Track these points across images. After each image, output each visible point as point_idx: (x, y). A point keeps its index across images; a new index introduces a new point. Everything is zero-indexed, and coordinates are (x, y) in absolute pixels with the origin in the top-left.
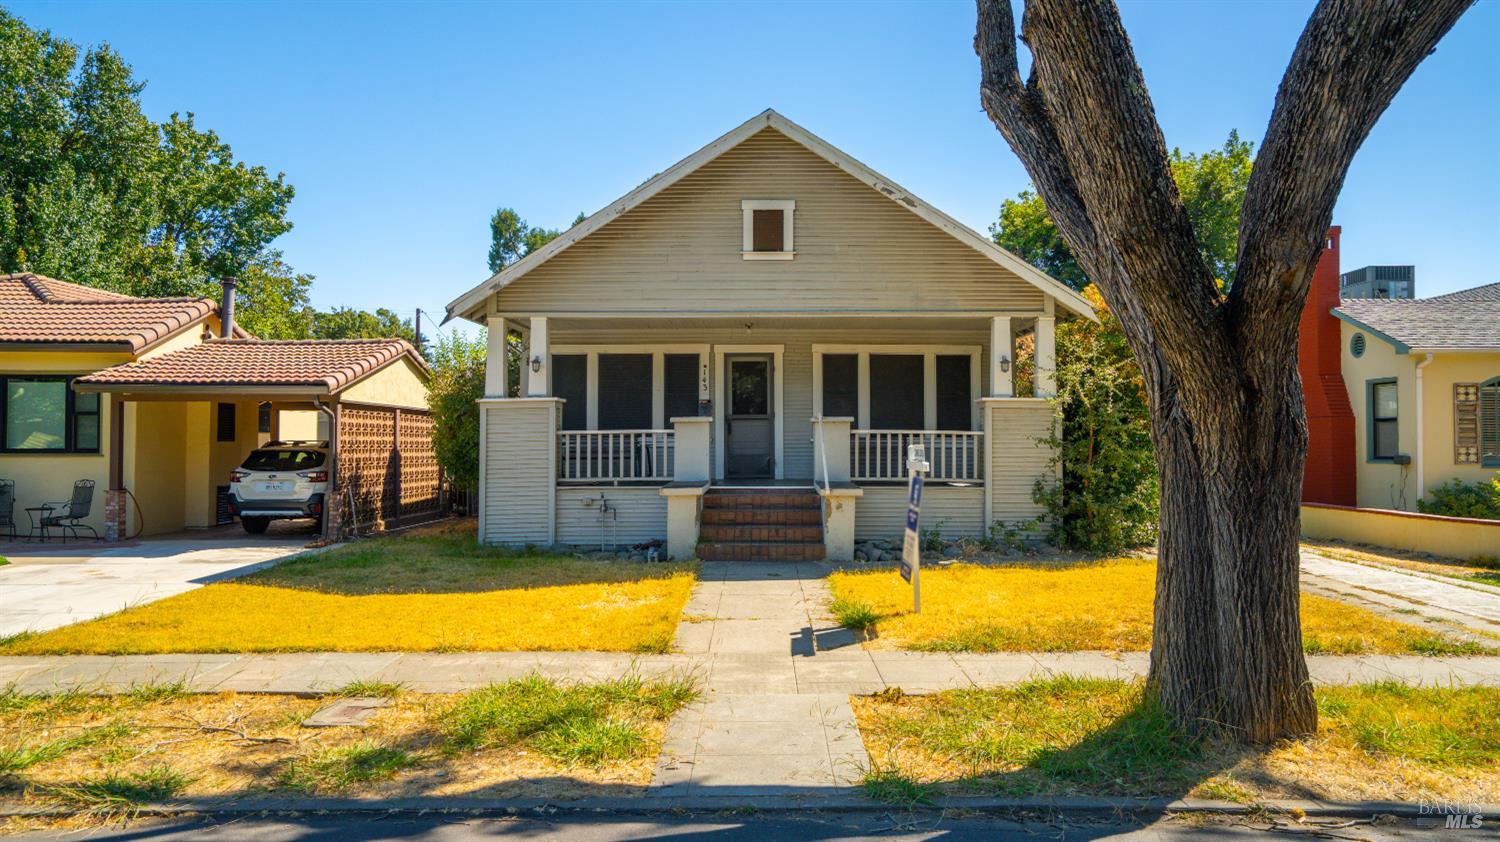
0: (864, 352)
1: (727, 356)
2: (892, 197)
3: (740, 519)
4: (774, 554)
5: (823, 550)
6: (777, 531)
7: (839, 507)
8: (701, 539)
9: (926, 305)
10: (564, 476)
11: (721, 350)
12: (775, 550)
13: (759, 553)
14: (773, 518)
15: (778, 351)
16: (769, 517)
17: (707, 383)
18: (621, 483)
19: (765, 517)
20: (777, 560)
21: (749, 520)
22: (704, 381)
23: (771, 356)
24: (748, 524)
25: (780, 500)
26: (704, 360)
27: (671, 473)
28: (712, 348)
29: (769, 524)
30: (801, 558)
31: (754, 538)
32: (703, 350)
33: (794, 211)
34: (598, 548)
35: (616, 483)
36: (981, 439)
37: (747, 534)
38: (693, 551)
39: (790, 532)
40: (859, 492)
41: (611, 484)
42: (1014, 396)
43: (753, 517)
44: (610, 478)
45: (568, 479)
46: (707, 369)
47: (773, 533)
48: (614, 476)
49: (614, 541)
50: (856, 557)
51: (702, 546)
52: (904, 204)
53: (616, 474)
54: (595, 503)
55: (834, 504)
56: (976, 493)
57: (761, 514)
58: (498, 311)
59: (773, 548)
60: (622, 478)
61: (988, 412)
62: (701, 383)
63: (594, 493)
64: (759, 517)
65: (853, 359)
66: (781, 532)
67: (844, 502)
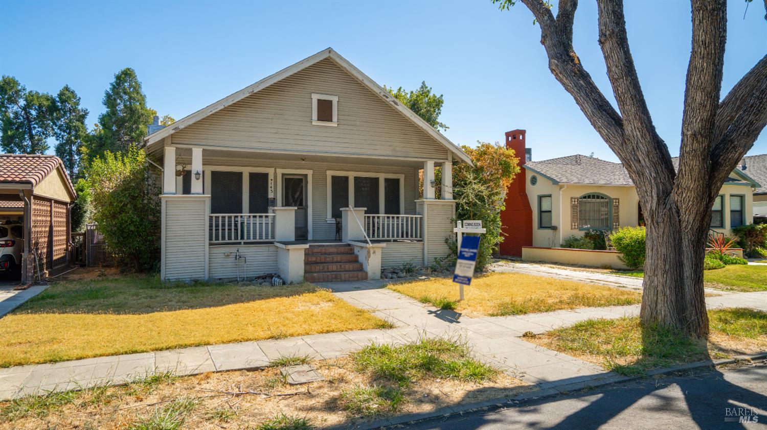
0: (352, 175)
1: (283, 175)
2: (388, 100)
3: (318, 260)
5: (366, 273)
6: (341, 266)
7: (374, 252)
8: (306, 272)
9: (398, 154)
10: (212, 240)
11: (280, 171)
12: (344, 275)
13: (336, 277)
14: (335, 260)
15: (310, 173)
16: (333, 259)
17: (273, 189)
18: (245, 243)
19: (331, 259)
20: (345, 281)
21: (323, 261)
22: (271, 187)
23: (306, 176)
25: (334, 250)
26: (271, 177)
27: (273, 237)
28: (275, 170)
29: (333, 263)
30: (356, 279)
31: (330, 270)
32: (270, 171)
33: (338, 102)
34: (235, 279)
35: (242, 243)
36: (421, 219)
37: (326, 268)
38: (302, 278)
39: (347, 266)
40: (384, 245)
41: (240, 243)
42: (436, 198)
43: (325, 259)
44: (239, 241)
45: (214, 241)
46: (273, 181)
47: (339, 267)
48: (241, 239)
49: (245, 275)
50: (381, 277)
51: (307, 275)
52: (393, 104)
53: (242, 238)
54: (232, 254)
55: (372, 251)
56: (419, 245)
57: (329, 258)
58: (172, 143)
60: (246, 240)
61: (426, 206)
62: (270, 189)
63: (233, 249)
64: (328, 259)
65: (346, 179)
66: (343, 267)
67: (377, 250)
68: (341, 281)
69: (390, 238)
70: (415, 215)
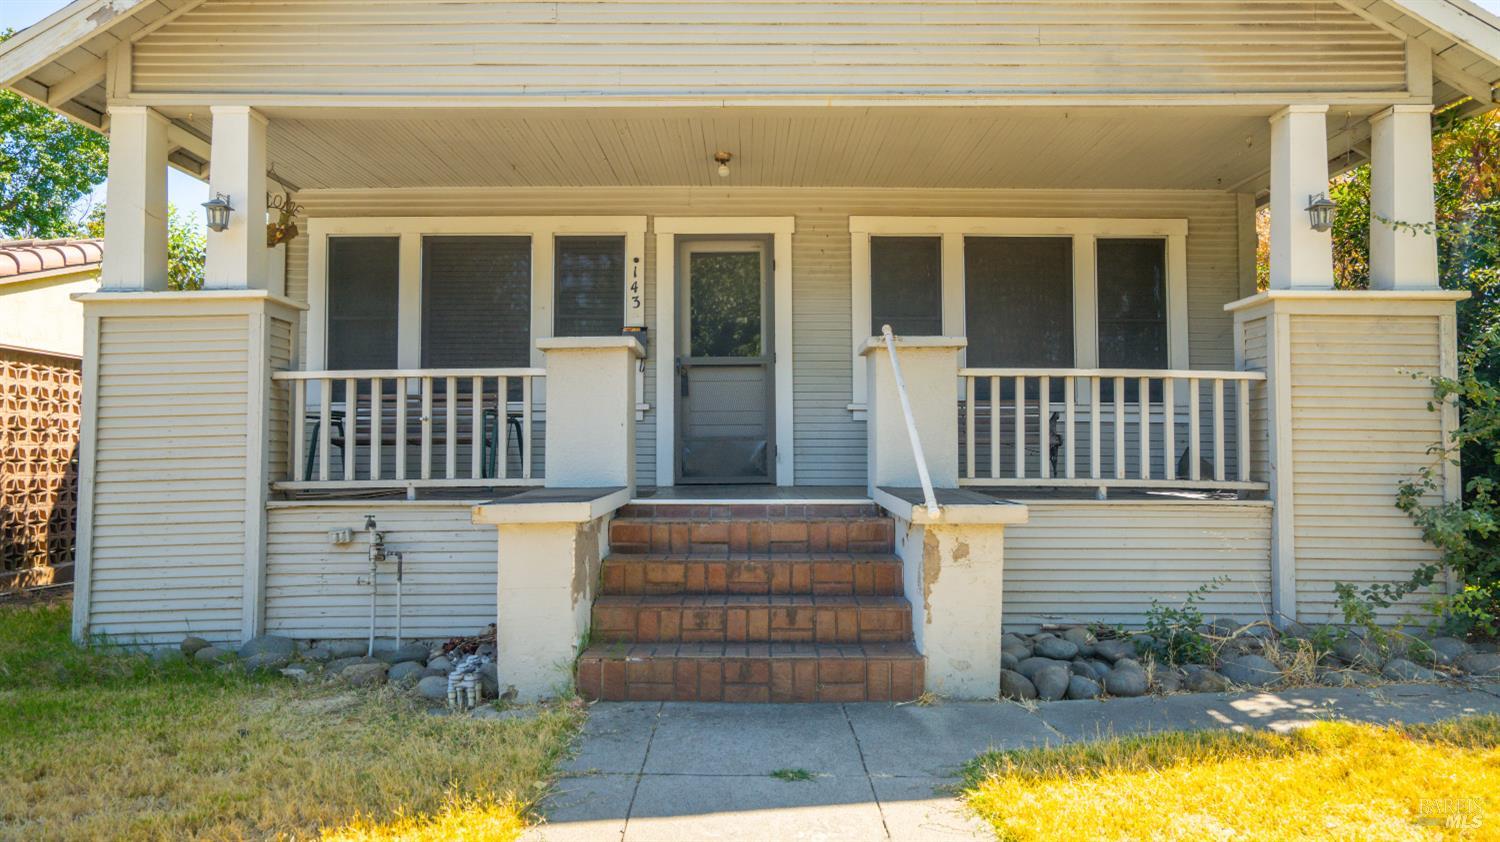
0: (953, 232)
1: (680, 240)
3: (697, 580)
4: (784, 684)
5: (919, 670)
6: (791, 615)
7: (961, 553)
8: (594, 639)
10: (288, 476)
11: (668, 228)
12: (791, 668)
13: (743, 679)
14: (781, 579)
15: (782, 229)
16: (770, 574)
17: (640, 293)
18: (422, 494)
19: (762, 575)
20: (797, 698)
21: (720, 582)
22: (635, 288)
23: (768, 240)
24: (713, 593)
25: (796, 532)
26: (634, 249)
27: (538, 471)
28: (650, 224)
29: (768, 593)
30: (857, 691)
32: (632, 229)
34: (357, 647)
35: (411, 493)
36: (1258, 389)
37: (714, 623)
38: (564, 677)
39: (825, 618)
40: (1016, 512)
41: (400, 494)
42: (1338, 286)
43: (729, 576)
44: (400, 481)
45: (298, 483)
46: (641, 265)
47: (781, 620)
48: (408, 477)
49: (402, 628)
50: (1005, 688)
51: (591, 659)
53: (413, 471)
54: (360, 538)
55: (946, 544)
56: (1249, 514)
57: (749, 569)
58: (134, 91)
59: (781, 663)
60: (426, 481)
61: (1281, 327)
62: (629, 294)
63: (351, 516)
64: (745, 577)
65: (929, 248)
66: (802, 618)
67: (975, 542)
68: (773, 698)
69: (1096, 480)
70: (1231, 367)
